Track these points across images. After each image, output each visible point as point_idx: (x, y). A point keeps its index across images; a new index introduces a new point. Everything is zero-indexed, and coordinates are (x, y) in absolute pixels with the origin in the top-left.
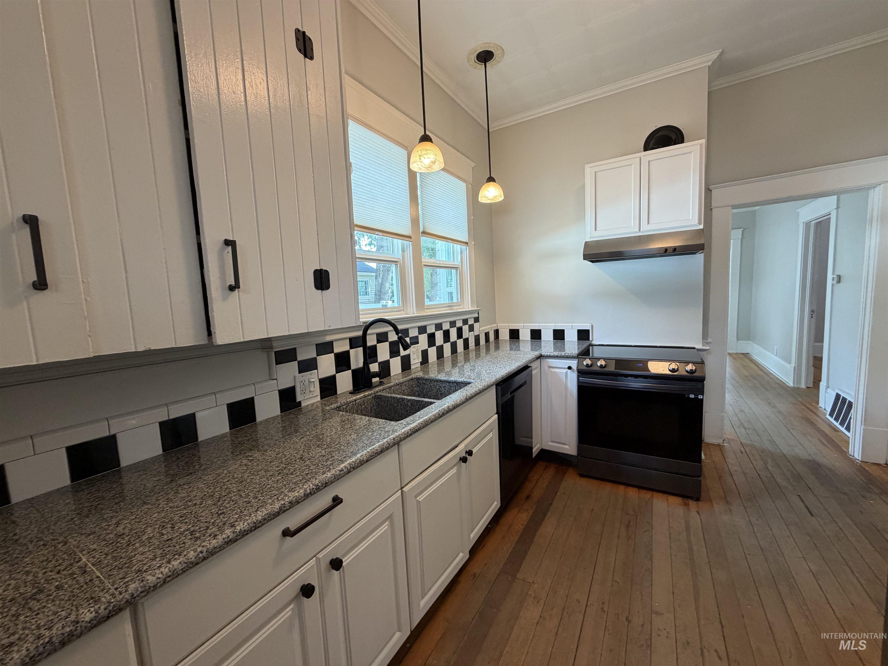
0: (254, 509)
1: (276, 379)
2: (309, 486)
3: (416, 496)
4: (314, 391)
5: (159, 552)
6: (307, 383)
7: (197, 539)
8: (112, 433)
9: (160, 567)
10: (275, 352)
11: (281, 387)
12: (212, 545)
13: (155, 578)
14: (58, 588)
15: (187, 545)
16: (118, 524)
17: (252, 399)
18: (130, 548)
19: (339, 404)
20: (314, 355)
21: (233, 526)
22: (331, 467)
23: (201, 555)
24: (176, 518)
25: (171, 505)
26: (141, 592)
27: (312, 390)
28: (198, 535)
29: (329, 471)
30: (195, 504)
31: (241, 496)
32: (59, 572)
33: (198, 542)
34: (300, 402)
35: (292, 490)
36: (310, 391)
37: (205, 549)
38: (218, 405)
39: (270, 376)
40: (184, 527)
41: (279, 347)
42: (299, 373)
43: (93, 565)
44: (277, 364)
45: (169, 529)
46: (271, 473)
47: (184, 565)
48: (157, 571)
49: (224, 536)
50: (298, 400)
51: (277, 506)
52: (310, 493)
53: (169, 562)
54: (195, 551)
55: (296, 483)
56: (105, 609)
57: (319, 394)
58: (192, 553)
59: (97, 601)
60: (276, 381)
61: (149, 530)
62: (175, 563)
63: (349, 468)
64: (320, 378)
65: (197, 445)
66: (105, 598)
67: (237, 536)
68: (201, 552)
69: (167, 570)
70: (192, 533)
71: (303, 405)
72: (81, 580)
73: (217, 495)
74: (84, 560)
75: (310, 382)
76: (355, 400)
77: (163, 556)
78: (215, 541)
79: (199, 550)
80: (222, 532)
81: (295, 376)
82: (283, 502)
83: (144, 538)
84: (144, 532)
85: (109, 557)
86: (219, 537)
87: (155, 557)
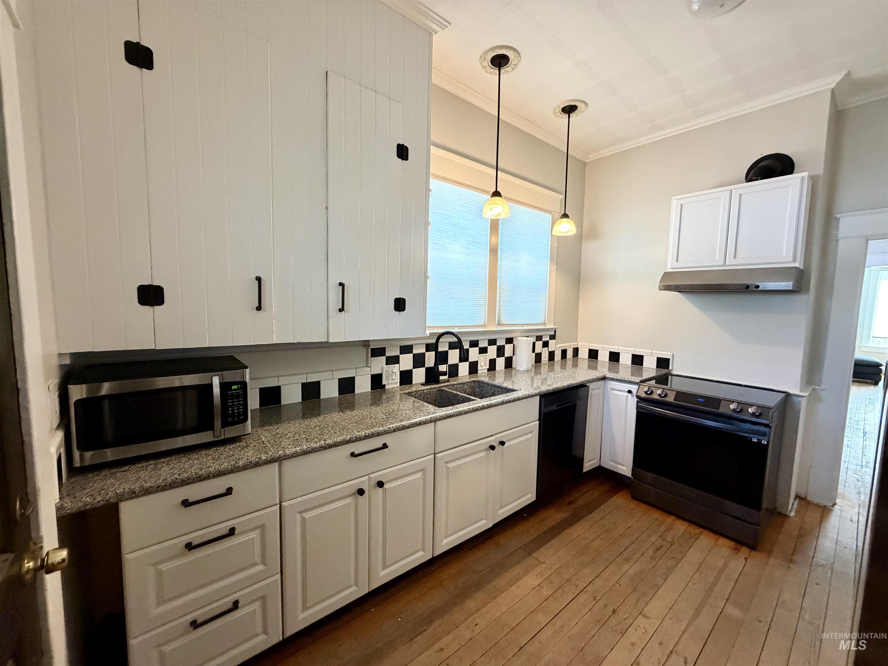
0: (337, 436)
1: (370, 367)
2: (368, 432)
3: (446, 463)
4: (395, 379)
5: (292, 443)
6: (390, 373)
7: (308, 442)
8: (279, 385)
9: (291, 448)
10: (372, 349)
11: (373, 373)
12: (314, 446)
13: (289, 452)
14: (254, 446)
15: (304, 443)
16: (278, 428)
17: (354, 378)
18: (281, 439)
19: (410, 390)
20: (398, 353)
21: (325, 440)
22: (384, 425)
23: (309, 449)
24: (301, 432)
25: (301, 426)
26: (283, 456)
27: (394, 377)
28: (309, 440)
29: (382, 427)
30: (311, 428)
31: (333, 429)
32: (254, 441)
33: (309, 443)
34: (385, 385)
35: (359, 432)
36: (392, 379)
37: (311, 447)
38: (334, 377)
39: (367, 364)
40: (304, 436)
41: (373, 346)
42: (386, 365)
43: (267, 441)
44: (372, 357)
45: (298, 436)
46: (351, 422)
47: (301, 451)
48: (290, 450)
49: (320, 444)
50: (383, 383)
51: (348, 437)
52: (368, 436)
53: (295, 447)
54: (306, 446)
55: (362, 429)
56: (270, 457)
57: (398, 381)
58: (305, 446)
59: (267, 453)
60: (369, 368)
61: (289, 434)
62: (298, 449)
63: (395, 428)
64: (400, 370)
65: (320, 400)
66: (270, 453)
67: (326, 446)
68: (309, 448)
69: (294, 450)
70: (307, 439)
71: (387, 387)
72: (262, 445)
73: (322, 426)
74: (263, 439)
75: (393, 372)
76: (423, 390)
77: (293, 445)
78: (316, 445)
79: (308, 446)
80: (320, 441)
81: (383, 367)
82: (352, 436)
83: (287, 436)
84: (287, 434)
85: (273, 440)
86: (318, 443)
87: (290, 445)
